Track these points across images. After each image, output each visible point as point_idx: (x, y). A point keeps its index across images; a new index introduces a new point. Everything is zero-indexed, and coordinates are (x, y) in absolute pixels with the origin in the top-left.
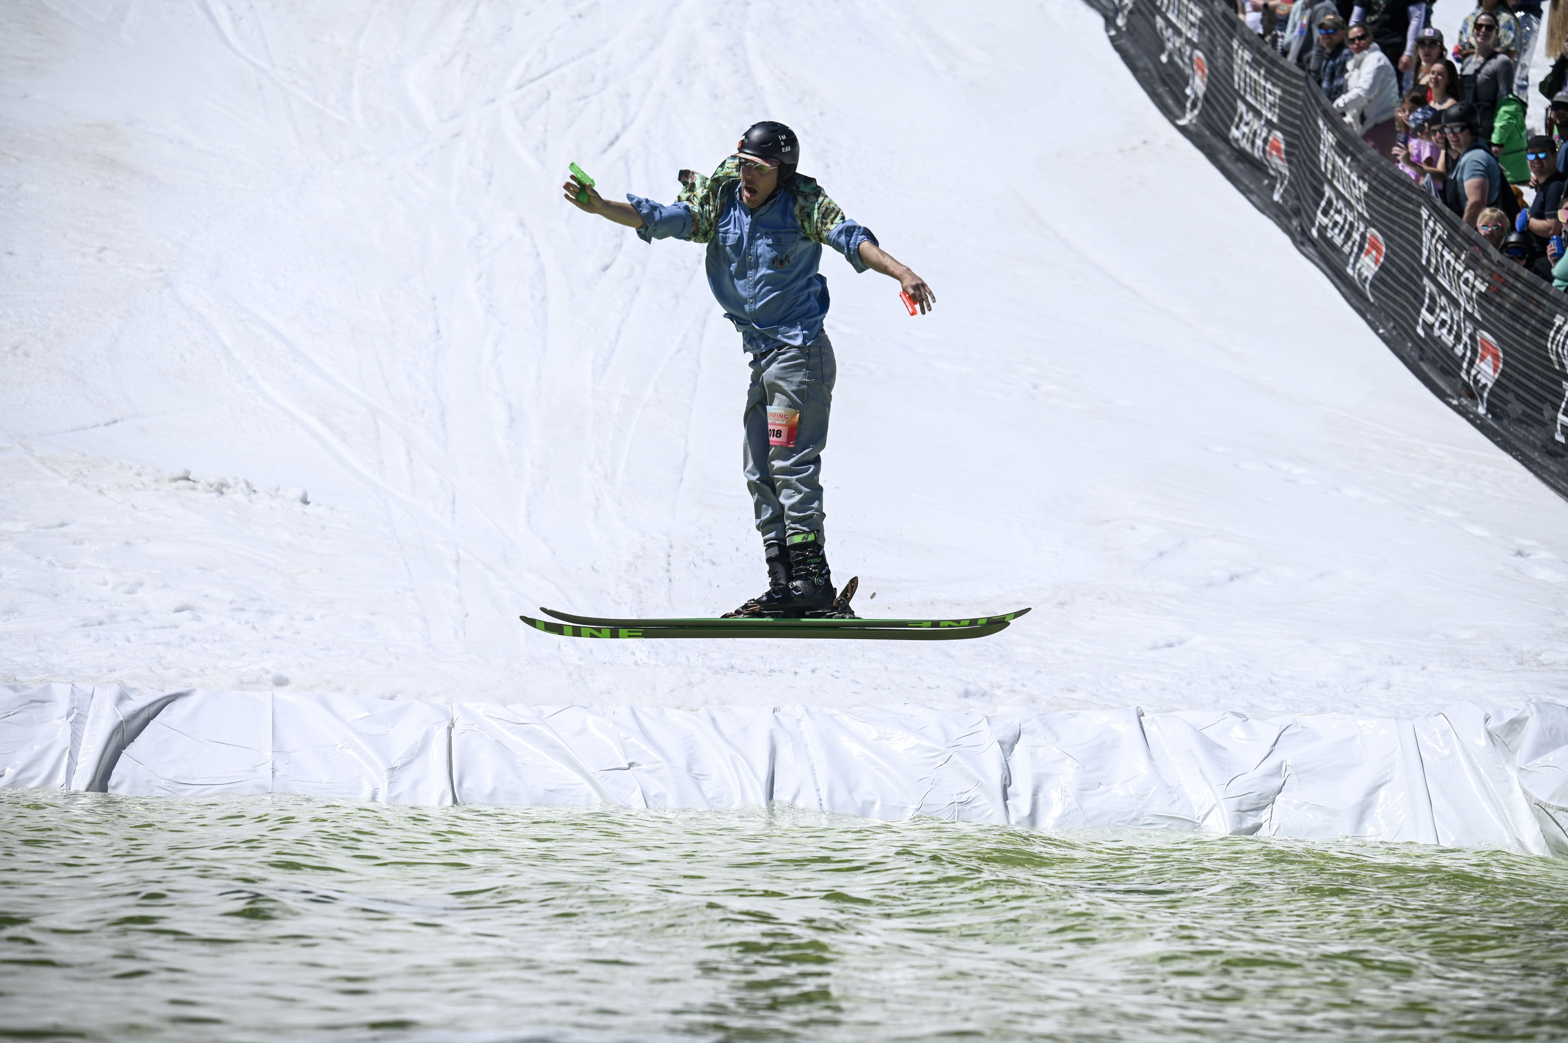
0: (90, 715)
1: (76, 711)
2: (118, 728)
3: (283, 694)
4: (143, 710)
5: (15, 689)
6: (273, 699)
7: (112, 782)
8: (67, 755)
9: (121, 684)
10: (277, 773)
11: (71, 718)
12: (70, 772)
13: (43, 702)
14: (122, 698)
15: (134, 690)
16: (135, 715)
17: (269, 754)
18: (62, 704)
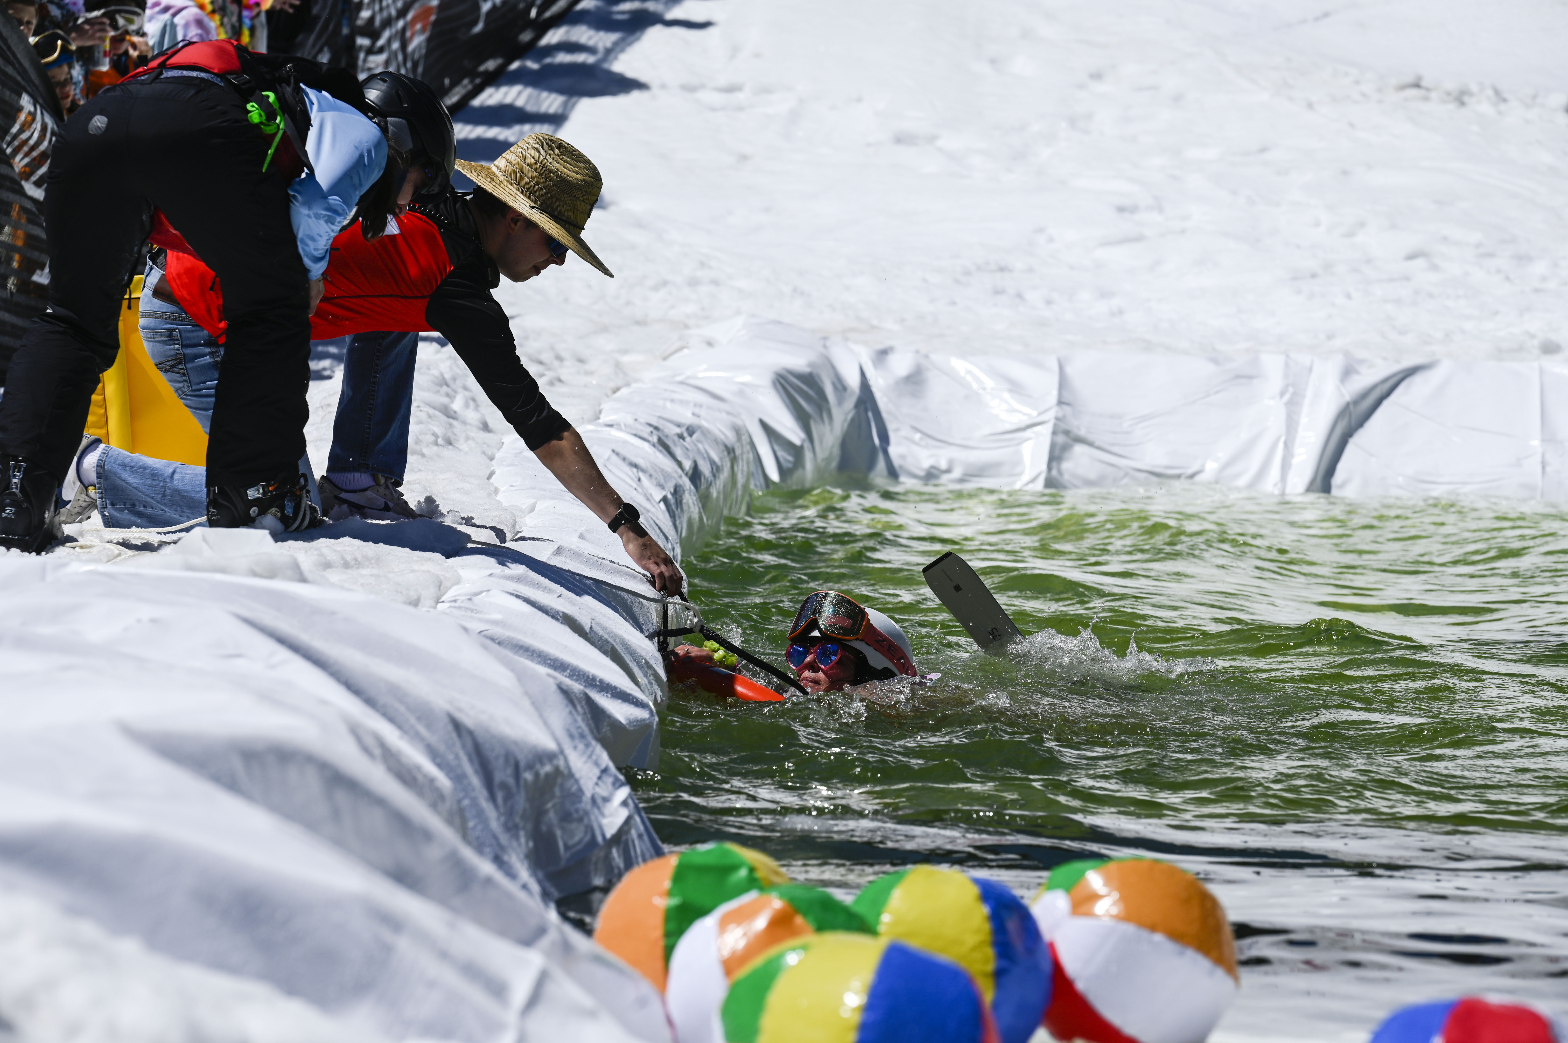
0: (1309, 394)
1: (1291, 389)
2: (1344, 411)
3: (1555, 366)
4: (1374, 387)
5: (1215, 361)
6: (1542, 372)
7: (1337, 479)
8: (1281, 445)
9: (1347, 354)
10: (1548, 469)
11: (1287, 397)
12: (1285, 466)
13: (1250, 377)
14: (1347, 372)
15: (1362, 361)
16: (1364, 395)
17: (1536, 442)
18: (1274, 380)
